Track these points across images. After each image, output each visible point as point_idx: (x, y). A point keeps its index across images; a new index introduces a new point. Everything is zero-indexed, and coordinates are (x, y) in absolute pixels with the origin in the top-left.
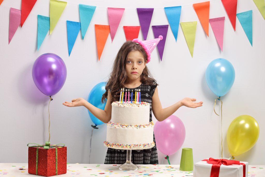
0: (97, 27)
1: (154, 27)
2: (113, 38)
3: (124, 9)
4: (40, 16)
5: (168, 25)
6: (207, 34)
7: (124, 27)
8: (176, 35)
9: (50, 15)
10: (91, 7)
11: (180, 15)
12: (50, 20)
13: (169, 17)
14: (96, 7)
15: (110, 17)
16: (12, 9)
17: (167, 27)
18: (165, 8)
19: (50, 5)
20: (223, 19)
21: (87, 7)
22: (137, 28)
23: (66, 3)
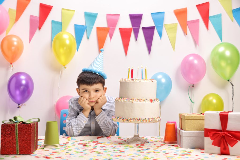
0: (98, 29)
1: (143, 28)
2: (111, 37)
3: (119, 15)
4: (54, 21)
5: (154, 27)
6: (185, 33)
7: (120, 29)
8: (160, 34)
9: (62, 21)
10: (94, 13)
11: (163, 19)
12: (62, 24)
13: (155, 20)
14: (97, 14)
15: (108, 21)
16: (31, 16)
17: (154, 28)
18: (152, 14)
19: (62, 12)
20: (198, 21)
21: (91, 14)
22: (130, 29)
23: (74, 11)
